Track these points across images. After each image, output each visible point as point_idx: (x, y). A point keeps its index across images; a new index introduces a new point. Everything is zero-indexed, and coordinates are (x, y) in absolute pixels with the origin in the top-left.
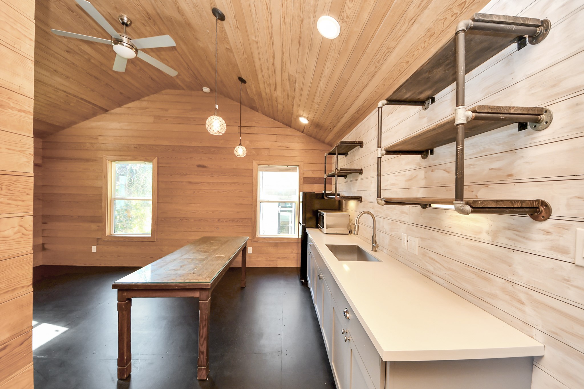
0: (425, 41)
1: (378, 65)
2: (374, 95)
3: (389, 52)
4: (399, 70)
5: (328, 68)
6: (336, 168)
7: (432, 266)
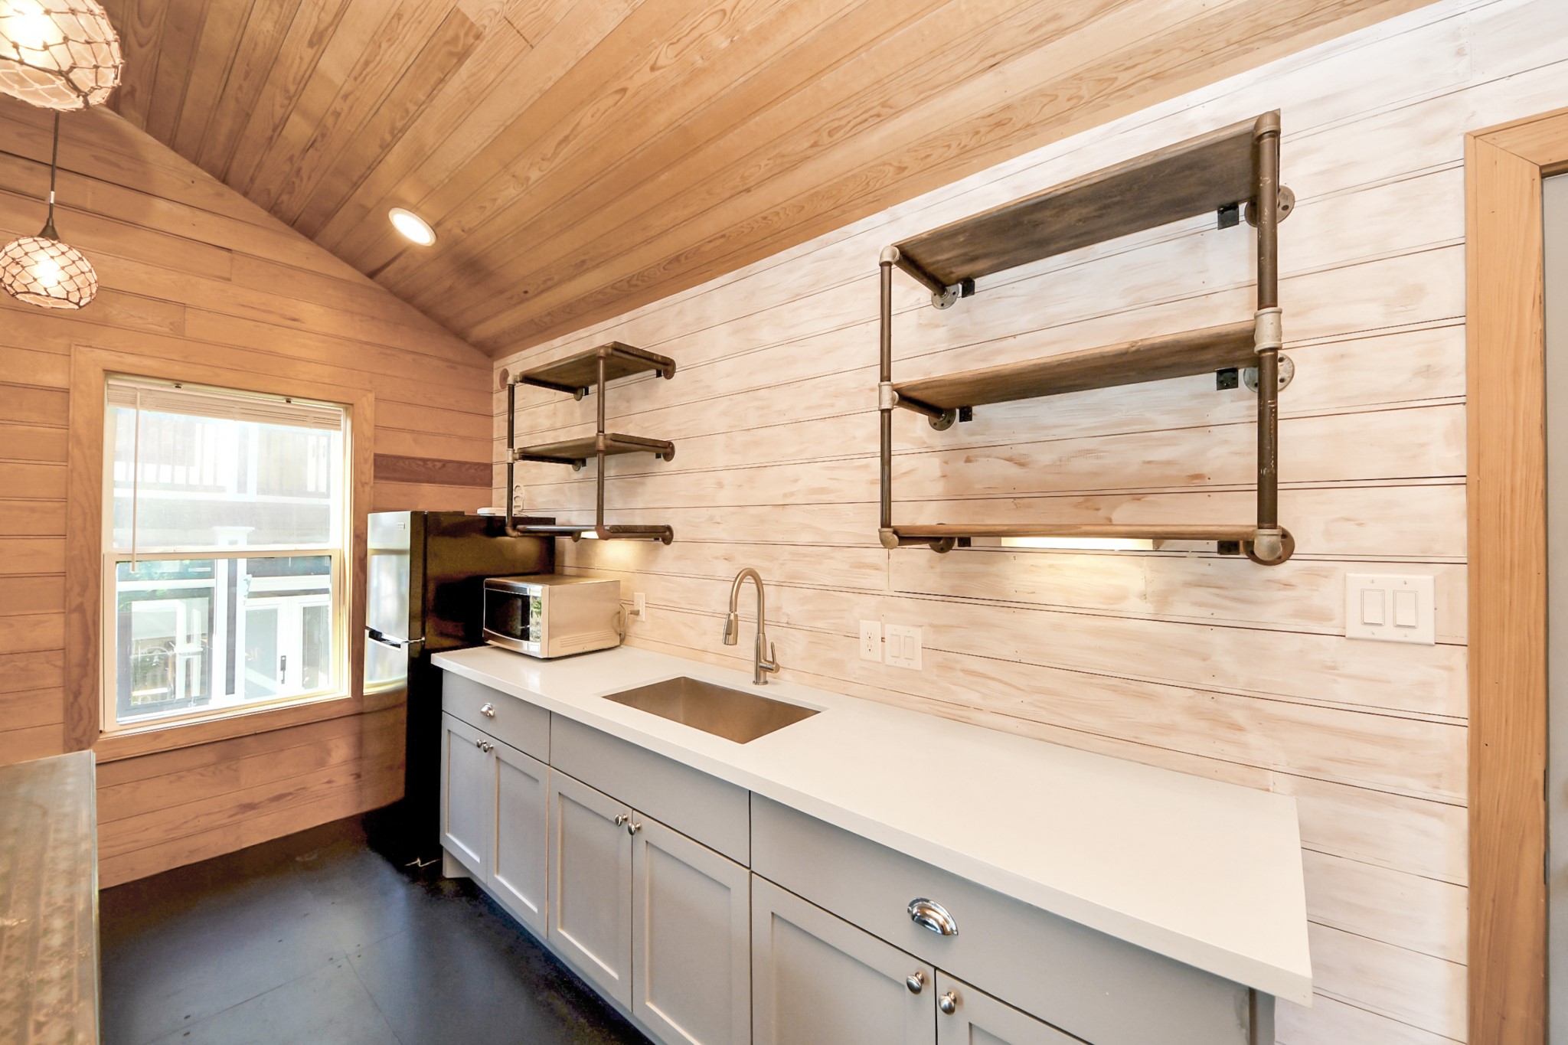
0: (977, 133)
1: (826, 139)
2: (753, 228)
3: (878, 115)
4: (868, 183)
5: (653, 69)
6: (599, 431)
7: (977, 691)
